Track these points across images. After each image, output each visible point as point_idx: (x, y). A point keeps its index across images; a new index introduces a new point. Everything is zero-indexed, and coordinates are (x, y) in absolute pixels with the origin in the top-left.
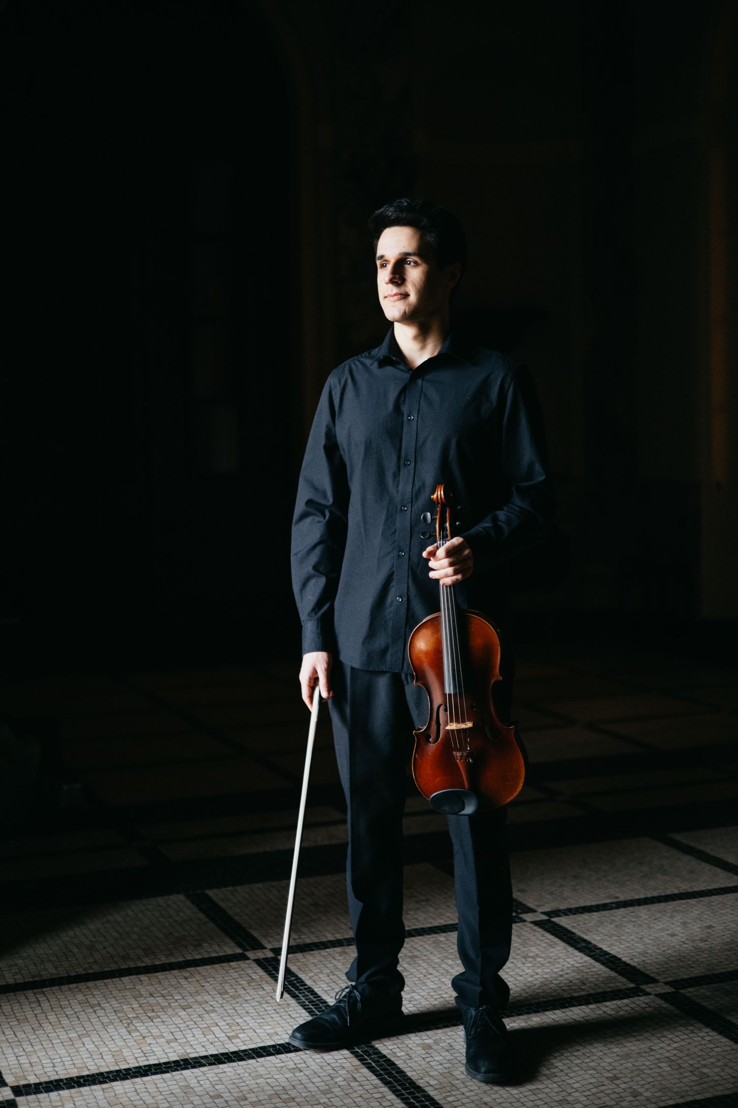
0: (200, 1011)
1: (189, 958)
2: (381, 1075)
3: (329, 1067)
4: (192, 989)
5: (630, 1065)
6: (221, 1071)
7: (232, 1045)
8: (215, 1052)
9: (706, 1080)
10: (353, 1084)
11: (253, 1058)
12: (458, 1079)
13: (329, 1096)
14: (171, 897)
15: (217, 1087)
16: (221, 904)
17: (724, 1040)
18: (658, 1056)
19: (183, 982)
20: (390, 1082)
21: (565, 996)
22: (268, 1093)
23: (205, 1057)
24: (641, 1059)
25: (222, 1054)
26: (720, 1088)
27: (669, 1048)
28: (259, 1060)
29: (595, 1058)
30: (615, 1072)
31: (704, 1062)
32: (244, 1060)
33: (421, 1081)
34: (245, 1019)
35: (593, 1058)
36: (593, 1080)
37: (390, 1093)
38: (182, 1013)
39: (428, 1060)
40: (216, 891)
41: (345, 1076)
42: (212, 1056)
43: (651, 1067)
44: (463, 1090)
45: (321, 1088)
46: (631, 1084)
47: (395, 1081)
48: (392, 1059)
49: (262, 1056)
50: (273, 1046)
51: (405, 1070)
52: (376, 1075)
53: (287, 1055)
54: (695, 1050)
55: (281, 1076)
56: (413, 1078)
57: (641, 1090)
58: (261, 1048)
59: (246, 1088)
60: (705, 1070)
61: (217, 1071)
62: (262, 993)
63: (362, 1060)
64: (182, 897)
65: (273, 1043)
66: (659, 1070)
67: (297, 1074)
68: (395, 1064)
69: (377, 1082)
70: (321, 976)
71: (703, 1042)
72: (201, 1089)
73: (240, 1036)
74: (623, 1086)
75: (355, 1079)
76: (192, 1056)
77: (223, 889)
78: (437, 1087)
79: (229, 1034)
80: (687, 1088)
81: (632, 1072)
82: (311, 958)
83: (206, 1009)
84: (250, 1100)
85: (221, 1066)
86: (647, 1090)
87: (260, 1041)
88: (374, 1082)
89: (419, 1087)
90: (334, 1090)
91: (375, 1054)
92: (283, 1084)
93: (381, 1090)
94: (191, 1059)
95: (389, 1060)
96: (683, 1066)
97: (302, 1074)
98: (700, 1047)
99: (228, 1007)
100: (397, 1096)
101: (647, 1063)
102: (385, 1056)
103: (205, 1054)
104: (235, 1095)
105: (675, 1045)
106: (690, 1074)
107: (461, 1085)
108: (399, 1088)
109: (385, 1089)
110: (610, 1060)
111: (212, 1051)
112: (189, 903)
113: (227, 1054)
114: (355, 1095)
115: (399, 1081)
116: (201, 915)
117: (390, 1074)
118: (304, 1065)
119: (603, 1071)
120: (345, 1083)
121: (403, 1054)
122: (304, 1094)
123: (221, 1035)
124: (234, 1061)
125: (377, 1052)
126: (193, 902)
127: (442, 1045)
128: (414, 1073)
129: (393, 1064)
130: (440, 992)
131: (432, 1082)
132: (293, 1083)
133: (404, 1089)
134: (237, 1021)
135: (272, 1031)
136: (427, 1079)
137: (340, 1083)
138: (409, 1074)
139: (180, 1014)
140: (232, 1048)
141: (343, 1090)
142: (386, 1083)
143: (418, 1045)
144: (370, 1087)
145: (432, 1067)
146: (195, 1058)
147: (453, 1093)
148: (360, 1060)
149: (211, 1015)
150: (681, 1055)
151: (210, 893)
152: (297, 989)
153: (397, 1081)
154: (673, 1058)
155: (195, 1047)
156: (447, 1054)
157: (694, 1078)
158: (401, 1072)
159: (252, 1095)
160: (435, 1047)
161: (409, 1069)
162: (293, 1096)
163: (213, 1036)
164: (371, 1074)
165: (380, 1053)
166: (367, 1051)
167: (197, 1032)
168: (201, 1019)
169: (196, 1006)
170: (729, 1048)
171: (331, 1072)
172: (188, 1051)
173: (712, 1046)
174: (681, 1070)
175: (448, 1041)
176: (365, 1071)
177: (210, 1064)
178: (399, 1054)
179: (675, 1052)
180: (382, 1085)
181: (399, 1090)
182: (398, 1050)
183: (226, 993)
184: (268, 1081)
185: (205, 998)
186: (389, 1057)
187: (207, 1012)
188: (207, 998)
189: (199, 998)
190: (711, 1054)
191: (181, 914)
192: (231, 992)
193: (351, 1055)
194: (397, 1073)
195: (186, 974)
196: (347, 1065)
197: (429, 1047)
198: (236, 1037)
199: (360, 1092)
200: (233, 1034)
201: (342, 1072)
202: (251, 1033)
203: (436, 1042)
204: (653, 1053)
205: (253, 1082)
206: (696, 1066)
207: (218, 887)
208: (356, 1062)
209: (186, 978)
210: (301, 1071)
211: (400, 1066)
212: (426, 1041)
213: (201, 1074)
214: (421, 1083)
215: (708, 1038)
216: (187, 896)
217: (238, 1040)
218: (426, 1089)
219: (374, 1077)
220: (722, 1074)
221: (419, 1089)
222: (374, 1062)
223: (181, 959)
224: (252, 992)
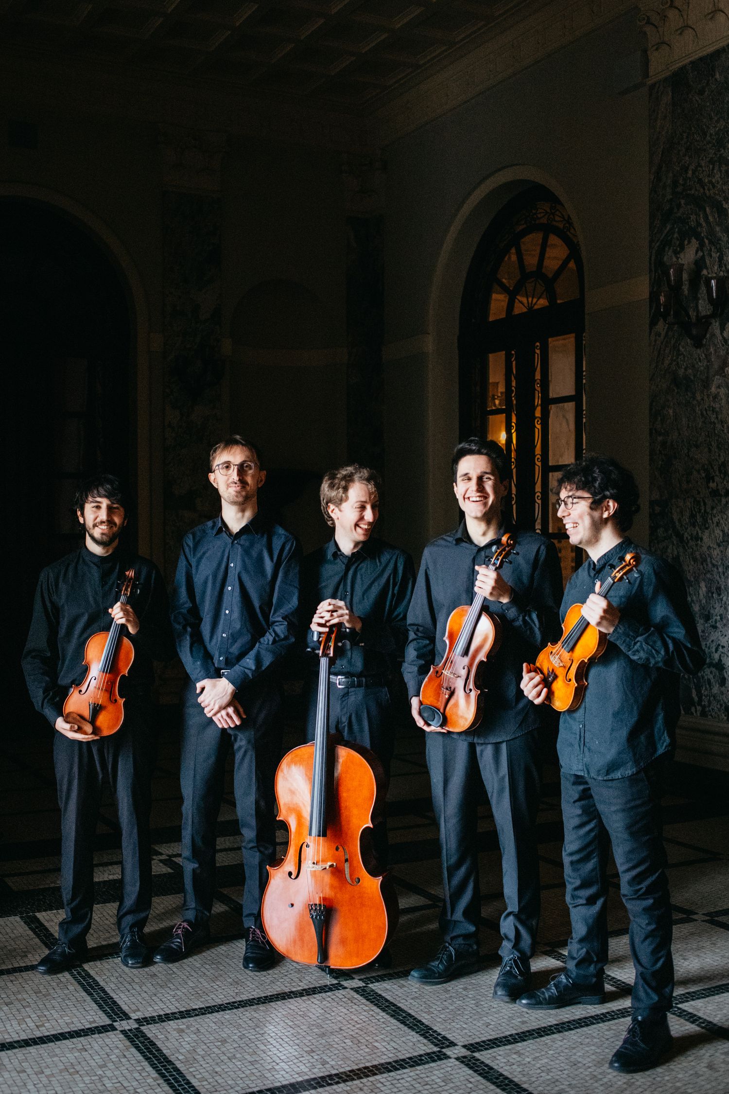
0: (19, 1006)
1: (16, 965)
2: (144, 1052)
3: (107, 1048)
4: (15, 989)
5: (324, 1041)
6: (27, 1052)
7: (38, 1032)
8: (26, 1038)
9: (376, 1051)
10: (123, 1060)
11: (53, 1041)
12: (199, 1055)
13: (104, 1069)
14: (10, 918)
15: (23, 1064)
16: (46, 924)
17: (394, 1021)
18: (345, 1034)
19: (9, 984)
20: (150, 1058)
21: (286, 991)
22: (60, 1068)
23: (18, 1042)
24: (332, 1037)
25: (30, 1039)
26: (385, 1057)
27: (353, 1028)
28: (57, 1043)
29: (300, 1036)
30: (312, 1047)
31: (377, 1038)
32: (46, 1043)
33: (172, 1057)
34: (51, 1012)
35: (298, 1037)
36: (296, 1053)
37: (149, 1066)
38: (5, 1008)
39: (179, 1041)
40: (44, 913)
41: (117, 1054)
42: (23, 1040)
43: (339, 1042)
44: (202, 1063)
45: (99, 1064)
46: (322, 1056)
47: (154, 1057)
48: (154, 1041)
49: (60, 1040)
50: (69, 1032)
51: (162, 1048)
52: (141, 1053)
53: (79, 1039)
54: (372, 1029)
55: (71, 1055)
56: (167, 1055)
57: (328, 1060)
58: (60, 1034)
59: (44, 1065)
60: (376, 1044)
61: (24, 1052)
62: (66, 992)
63: (132, 1042)
64: (18, 918)
65: (69, 1030)
66: (343, 1045)
67: (83, 1053)
68: (155, 1044)
69: (141, 1058)
70: (112, 978)
71: (378, 1023)
72: (11, 1066)
73: (46, 1025)
74: (316, 1057)
75: (125, 1056)
76: (8, 1041)
77: (49, 912)
78: (183, 1061)
79: (37, 1024)
80: (362, 1058)
81: (324, 1047)
82: (106, 964)
83: (24, 1005)
84: (46, 1074)
85: (28, 1048)
86: (333, 1060)
87: (59, 1028)
88: (138, 1059)
89: (170, 1061)
90: (108, 1065)
91: (142, 1037)
92: (72, 1061)
93: (143, 1064)
94: (7, 1043)
95: (152, 1041)
96: (361, 1041)
97: (87, 1053)
98: (375, 1027)
99: (40, 1003)
100: (154, 1068)
101: (336, 1040)
102: (149, 1039)
103: (18, 1039)
104: (35, 1070)
105: (358, 1026)
106: (365, 1047)
107: (201, 1059)
108: (156, 1062)
109: (146, 1064)
110: (311, 1038)
111: (24, 1037)
112: (23, 923)
113: (34, 1039)
114: (123, 1068)
115: (157, 1056)
116: (30, 933)
117: (151, 1052)
118: (89, 1046)
119: (304, 1046)
120: (117, 1059)
121: (163, 1036)
122: (86, 1069)
123: (32, 1025)
124: (38, 1044)
125: (144, 1035)
126: (25, 923)
127: (192, 1029)
128: (169, 1051)
129: (153, 1044)
130: (196, 990)
131: (181, 1057)
132: (80, 1060)
133: (159, 1063)
134: (45, 1013)
135: (70, 1021)
136: (177, 1055)
137: (114, 1060)
138: (164, 1052)
139: (4, 1009)
140: (38, 1034)
141: (114, 1064)
142: (147, 1059)
143: (175, 1030)
144: (136, 1062)
145: (182, 1046)
146: (11, 1042)
147: (194, 1065)
148: (131, 1042)
149: (27, 1009)
150: (361, 1033)
151: (39, 915)
152: (93, 988)
153: (155, 1057)
154: (355, 1036)
155: (11, 1034)
156: (195, 1036)
157: (367, 1050)
158: (159, 1050)
159: (48, 1070)
160: (187, 1031)
161: (165, 1048)
162: (78, 1069)
163: (26, 1026)
164: (137, 1052)
165: (146, 1036)
166: (137, 1035)
167: (14, 1023)
168: (18, 1013)
169: (16, 1003)
170: (395, 1027)
171: (108, 1051)
172: (6, 1037)
173: (384, 1026)
174: (359, 1045)
175: (197, 1026)
176: (133, 1050)
177: (21, 1047)
178: (159, 1037)
179: (357, 1031)
180: (144, 1060)
181: (155, 1064)
182: (159, 1034)
183: (40, 992)
184: (62, 1059)
185: (24, 996)
186: (152, 1039)
187: (24, 1007)
188: (25, 996)
189: (19, 997)
190: (384, 1032)
191: (15, 932)
192: (44, 991)
193: (125, 1038)
194: (156, 1051)
195: (13, 978)
196: (121, 1046)
197: (182, 1031)
198: (43, 1025)
199: (127, 1066)
200: (41, 1023)
201: (117, 1051)
202: (54, 1023)
203: (188, 1027)
204: (342, 1032)
205: (50, 1060)
206: (371, 1041)
207: (45, 910)
208: (128, 1043)
209: (12, 981)
210: (86, 1051)
211: (159, 1046)
212: (181, 1027)
213: (13, 1054)
214: (172, 1058)
215: (382, 1020)
216: (21, 918)
217: (44, 1028)
218: (175, 1062)
219: (139, 1055)
220: (388, 1047)
221: (170, 1062)
222: (141, 1043)
223: (10, 967)
224: (59, 991)
